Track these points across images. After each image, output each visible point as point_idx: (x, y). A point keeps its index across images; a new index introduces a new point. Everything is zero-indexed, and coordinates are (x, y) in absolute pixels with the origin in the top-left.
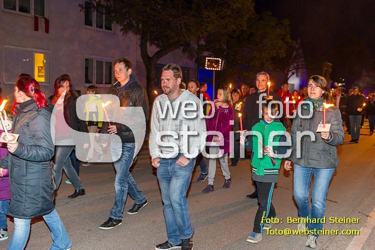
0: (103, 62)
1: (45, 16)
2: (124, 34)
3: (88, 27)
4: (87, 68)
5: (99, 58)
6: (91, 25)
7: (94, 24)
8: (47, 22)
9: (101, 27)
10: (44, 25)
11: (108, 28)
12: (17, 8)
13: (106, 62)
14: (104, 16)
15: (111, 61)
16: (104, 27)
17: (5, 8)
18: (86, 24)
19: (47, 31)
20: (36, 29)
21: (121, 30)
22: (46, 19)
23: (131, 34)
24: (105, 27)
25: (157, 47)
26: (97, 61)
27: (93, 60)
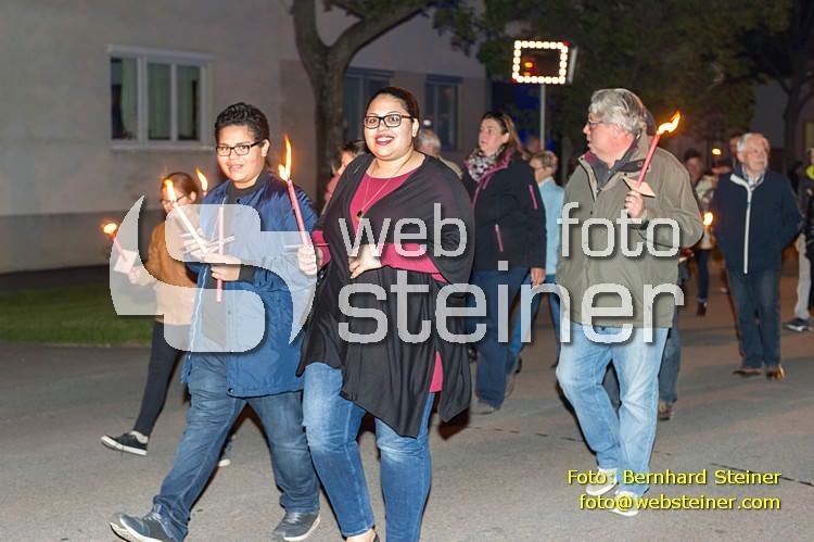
0: (168, 66)
4: (117, 90)
13: (180, 67)
15: (196, 65)
25: (350, 12)
26: (151, 65)
27: (134, 63)
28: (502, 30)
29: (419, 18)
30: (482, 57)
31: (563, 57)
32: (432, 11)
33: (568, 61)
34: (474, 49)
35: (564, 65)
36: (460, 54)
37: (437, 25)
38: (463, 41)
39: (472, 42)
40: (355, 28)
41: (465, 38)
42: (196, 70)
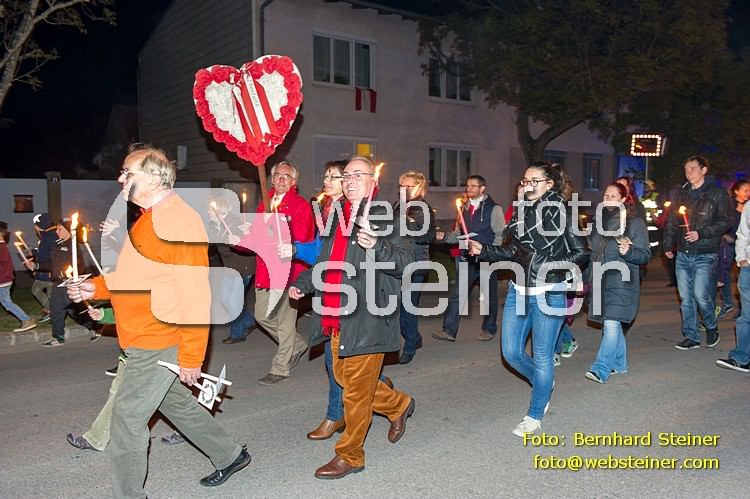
0: (456, 152)
1: (371, 88)
2: (490, 107)
3: (434, 98)
4: (432, 163)
5: (452, 146)
6: (439, 95)
7: (443, 92)
8: (373, 95)
9: (454, 97)
10: (368, 101)
11: (466, 97)
12: (332, 79)
13: (461, 152)
14: (458, 79)
15: (469, 150)
16: (458, 97)
17: (315, 79)
18: (431, 94)
19: (373, 109)
20: (358, 107)
21: (486, 99)
22: (371, 90)
23: (502, 106)
24: (460, 96)
25: (546, 123)
26: (448, 151)
27: (440, 150)
28: (625, 129)
29: (581, 124)
30: (614, 144)
31: (659, 142)
32: (588, 121)
33: (661, 145)
34: (610, 139)
35: (658, 146)
36: (602, 142)
37: (590, 128)
38: (603, 136)
39: (608, 136)
40: (549, 130)
41: (605, 134)
42: (469, 153)
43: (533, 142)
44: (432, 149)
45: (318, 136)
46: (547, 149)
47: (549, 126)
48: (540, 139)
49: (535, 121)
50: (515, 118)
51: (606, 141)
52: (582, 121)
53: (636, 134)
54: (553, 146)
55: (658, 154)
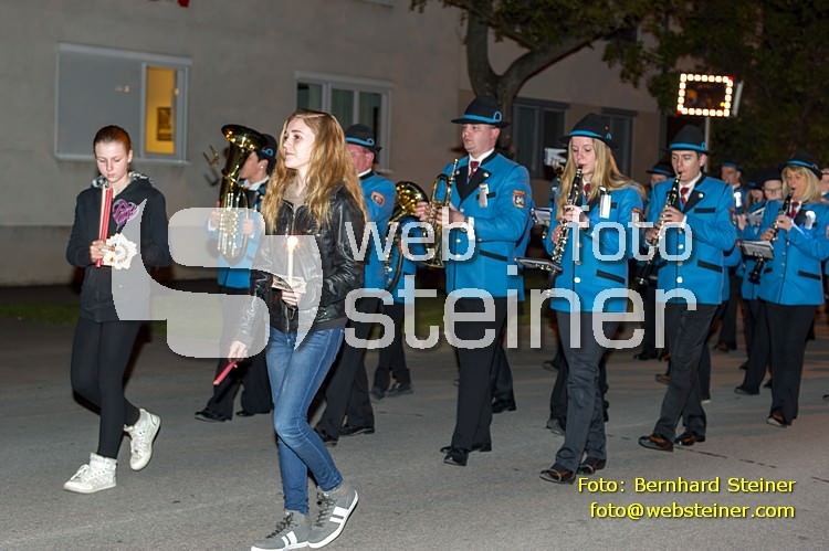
0: (350, 94)
5: (344, 81)
13: (361, 94)
15: (378, 92)
23: (435, 7)
25: (523, 44)
26: (335, 92)
27: (320, 87)
31: (729, 91)
33: (733, 95)
34: (644, 82)
35: (728, 98)
36: (629, 85)
37: (607, 58)
38: (631, 74)
39: (639, 74)
40: (524, 58)
41: (632, 71)
42: (378, 96)
43: (495, 80)
44: (302, 87)
45: (65, 47)
46: (521, 94)
47: (526, 51)
48: (508, 73)
49: (499, 39)
50: (464, 32)
51: (636, 84)
52: (588, 44)
53: (687, 74)
54: (532, 90)
55: (727, 113)
